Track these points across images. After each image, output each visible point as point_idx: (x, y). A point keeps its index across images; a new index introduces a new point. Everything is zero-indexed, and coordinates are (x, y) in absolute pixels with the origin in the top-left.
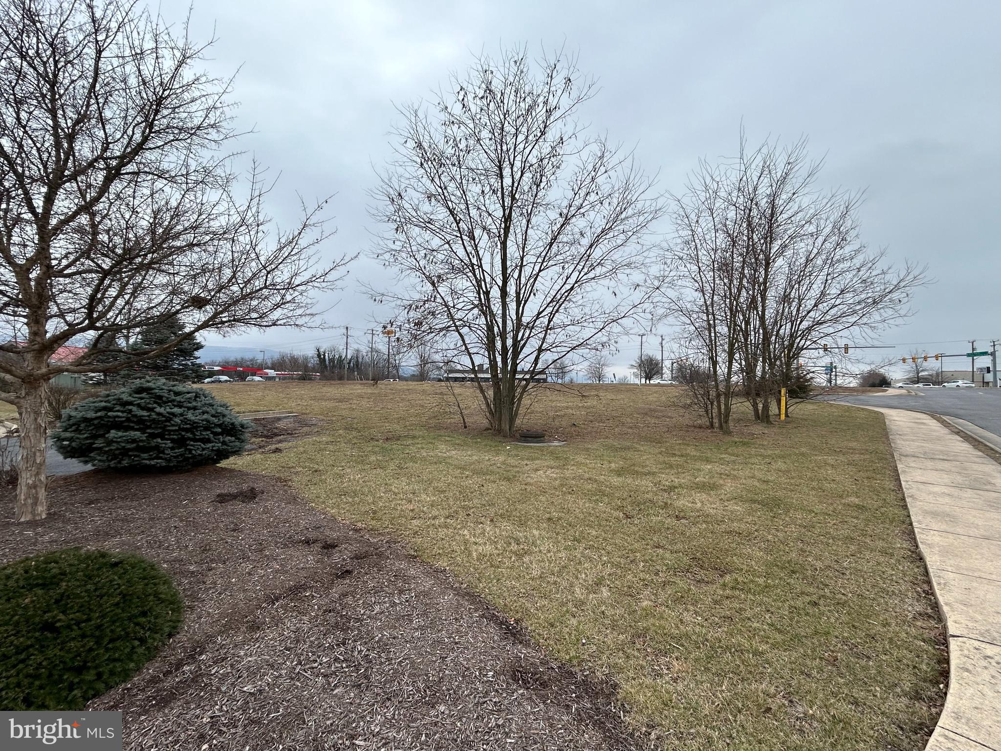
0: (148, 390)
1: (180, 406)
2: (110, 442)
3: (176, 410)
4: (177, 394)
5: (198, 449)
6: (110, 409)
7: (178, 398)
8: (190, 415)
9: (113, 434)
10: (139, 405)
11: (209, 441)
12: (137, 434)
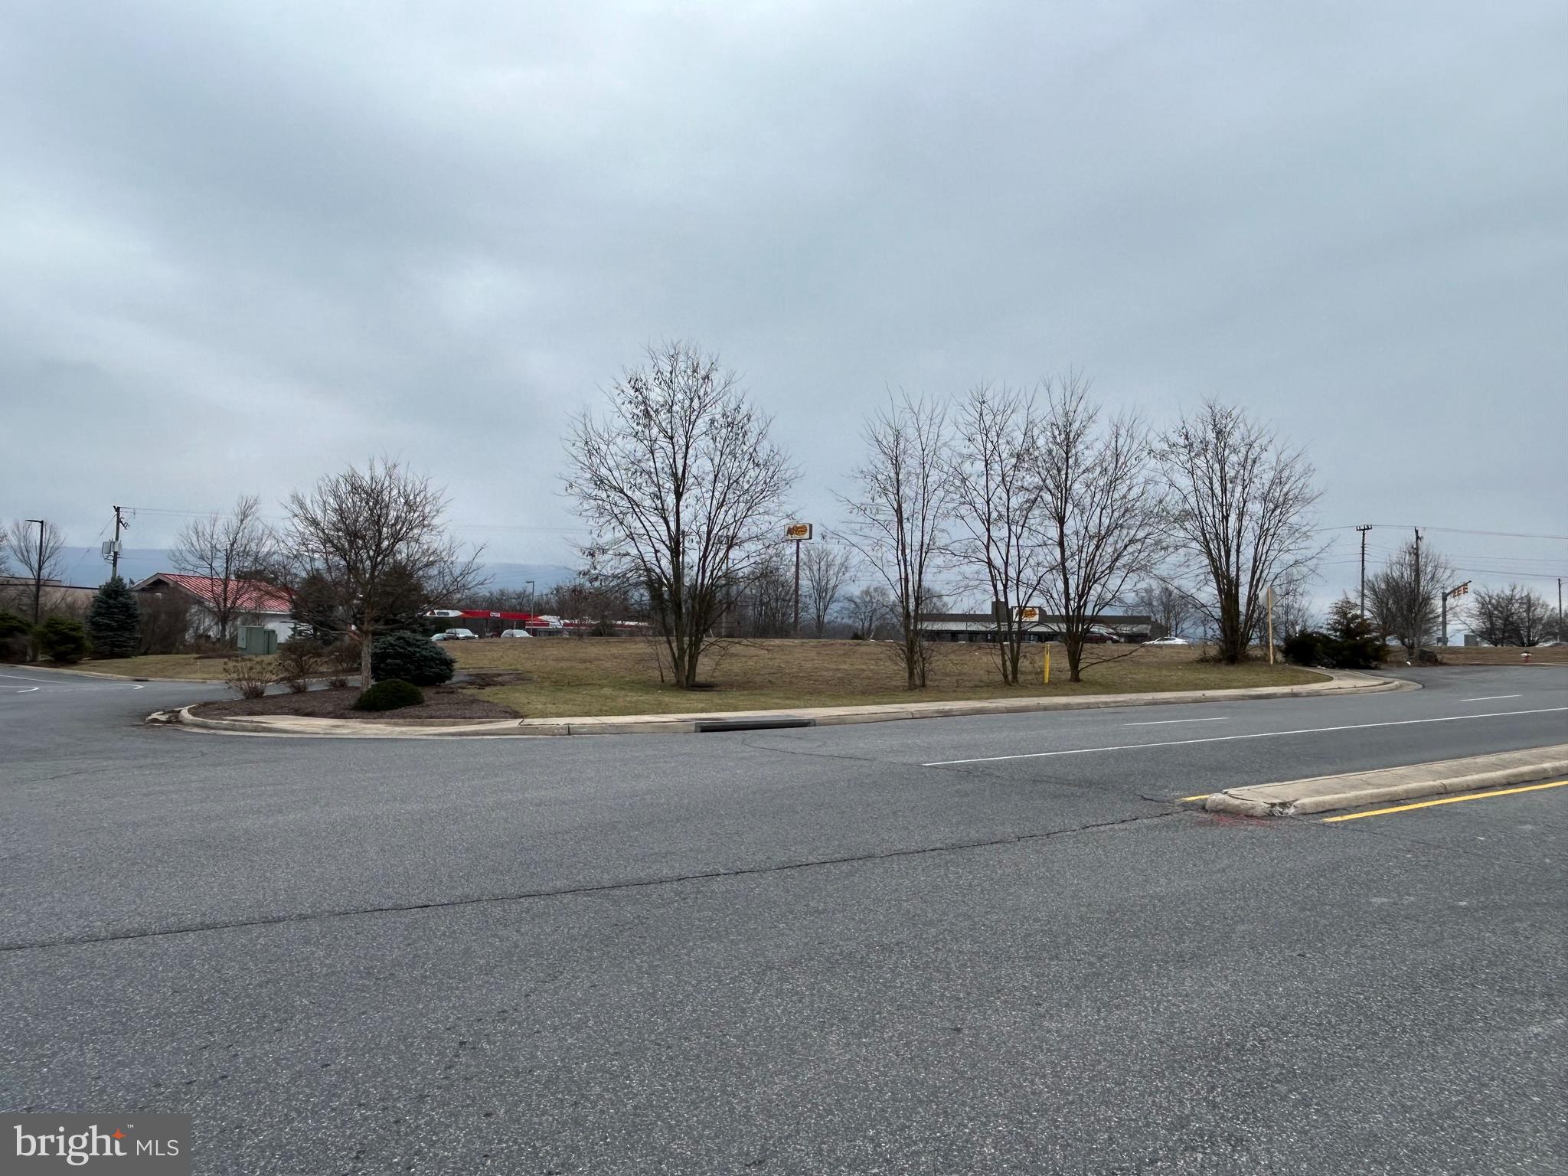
0: (403, 638)
1: (419, 647)
2: (387, 665)
3: (417, 649)
4: (417, 641)
5: (428, 672)
6: (387, 648)
7: (418, 643)
8: (424, 653)
9: (389, 661)
10: (399, 647)
11: (433, 668)
12: (399, 661)
